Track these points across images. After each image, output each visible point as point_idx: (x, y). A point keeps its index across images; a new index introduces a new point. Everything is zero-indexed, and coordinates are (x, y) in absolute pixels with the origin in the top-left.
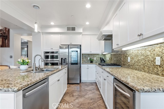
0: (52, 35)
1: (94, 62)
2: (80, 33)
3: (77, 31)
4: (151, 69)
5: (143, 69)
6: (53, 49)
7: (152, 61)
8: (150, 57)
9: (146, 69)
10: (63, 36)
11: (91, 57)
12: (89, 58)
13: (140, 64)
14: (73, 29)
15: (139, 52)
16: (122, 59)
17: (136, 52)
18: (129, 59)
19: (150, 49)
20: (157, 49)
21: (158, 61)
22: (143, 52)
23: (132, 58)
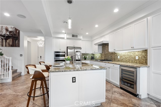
0: (61, 39)
1: (87, 59)
2: (80, 39)
3: (79, 37)
4: (133, 61)
5: (129, 62)
6: (61, 50)
7: (134, 58)
8: (133, 56)
9: (130, 61)
10: (69, 41)
11: (85, 56)
12: (83, 57)
13: (126, 59)
14: (77, 36)
15: (126, 54)
16: (113, 57)
17: (124, 54)
18: (119, 57)
19: (133, 53)
20: (137, 53)
21: (137, 58)
22: (129, 54)
23: (121, 57)
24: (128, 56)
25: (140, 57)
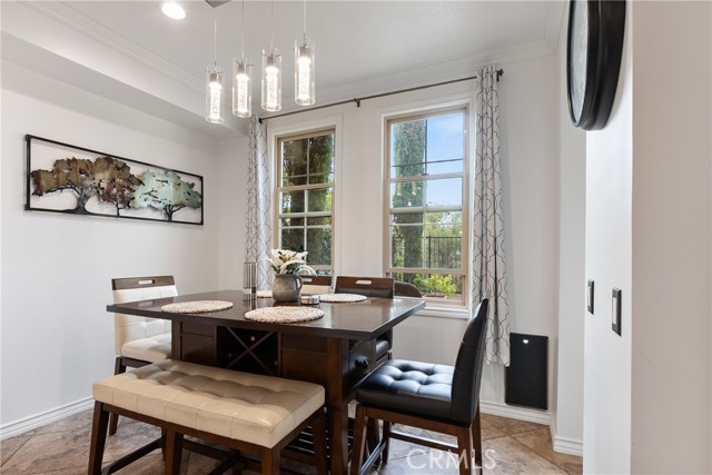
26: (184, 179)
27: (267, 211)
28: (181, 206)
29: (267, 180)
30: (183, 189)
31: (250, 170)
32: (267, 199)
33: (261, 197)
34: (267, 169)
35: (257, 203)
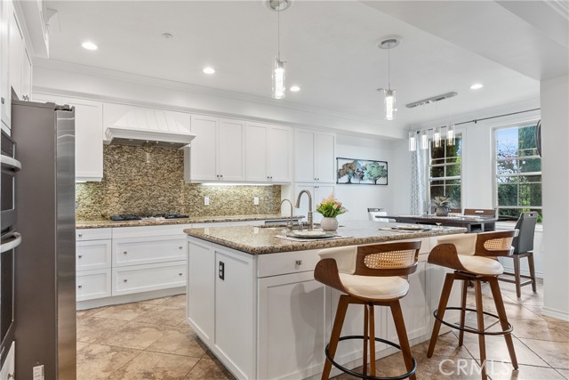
7: (249, 202)
8: (247, 197)
13: (232, 207)
15: (231, 191)
16: (182, 202)
17: (225, 190)
18: (207, 201)
19: (247, 189)
20: (255, 191)
21: (256, 201)
22: (237, 191)
23: (215, 199)
24: (236, 198)
25: (262, 198)
26: (381, 164)
27: (422, 177)
28: (379, 176)
29: (422, 161)
30: (380, 169)
31: (413, 158)
32: (422, 171)
33: (419, 171)
34: (422, 157)
35: (417, 175)
